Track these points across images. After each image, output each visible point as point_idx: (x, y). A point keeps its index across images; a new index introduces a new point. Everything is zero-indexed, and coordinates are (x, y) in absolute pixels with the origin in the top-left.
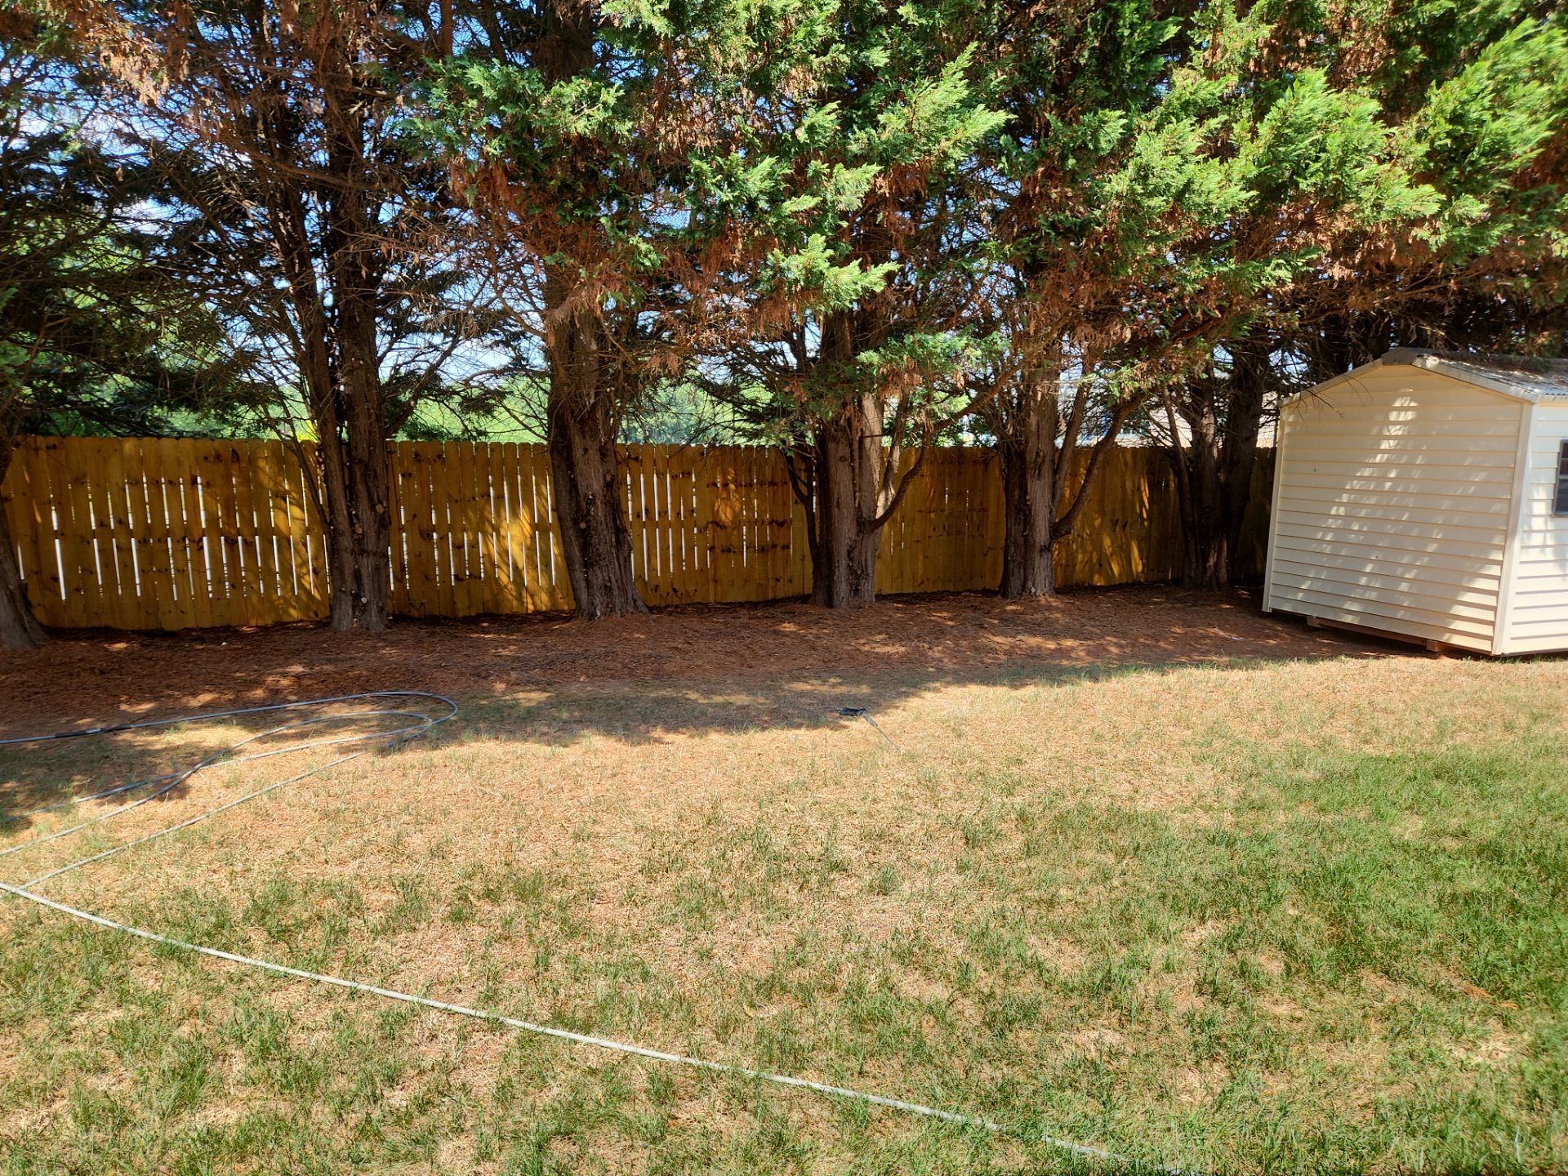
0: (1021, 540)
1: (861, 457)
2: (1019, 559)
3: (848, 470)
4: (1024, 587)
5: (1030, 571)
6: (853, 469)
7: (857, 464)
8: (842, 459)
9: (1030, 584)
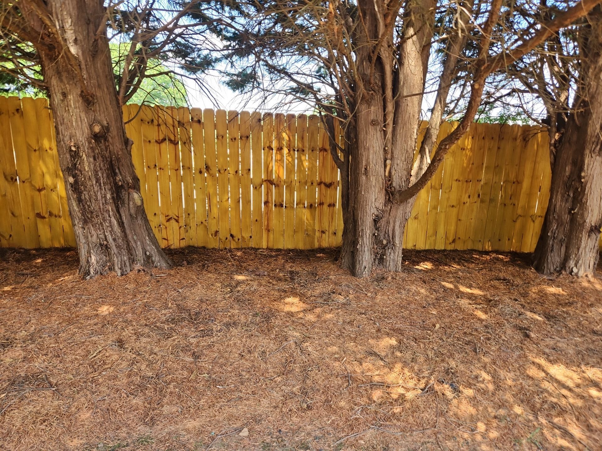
0: (566, 217)
1: (395, 122)
2: (561, 236)
3: (379, 134)
4: (563, 265)
5: (573, 250)
6: (385, 133)
7: (390, 130)
8: (374, 123)
9: (572, 263)
